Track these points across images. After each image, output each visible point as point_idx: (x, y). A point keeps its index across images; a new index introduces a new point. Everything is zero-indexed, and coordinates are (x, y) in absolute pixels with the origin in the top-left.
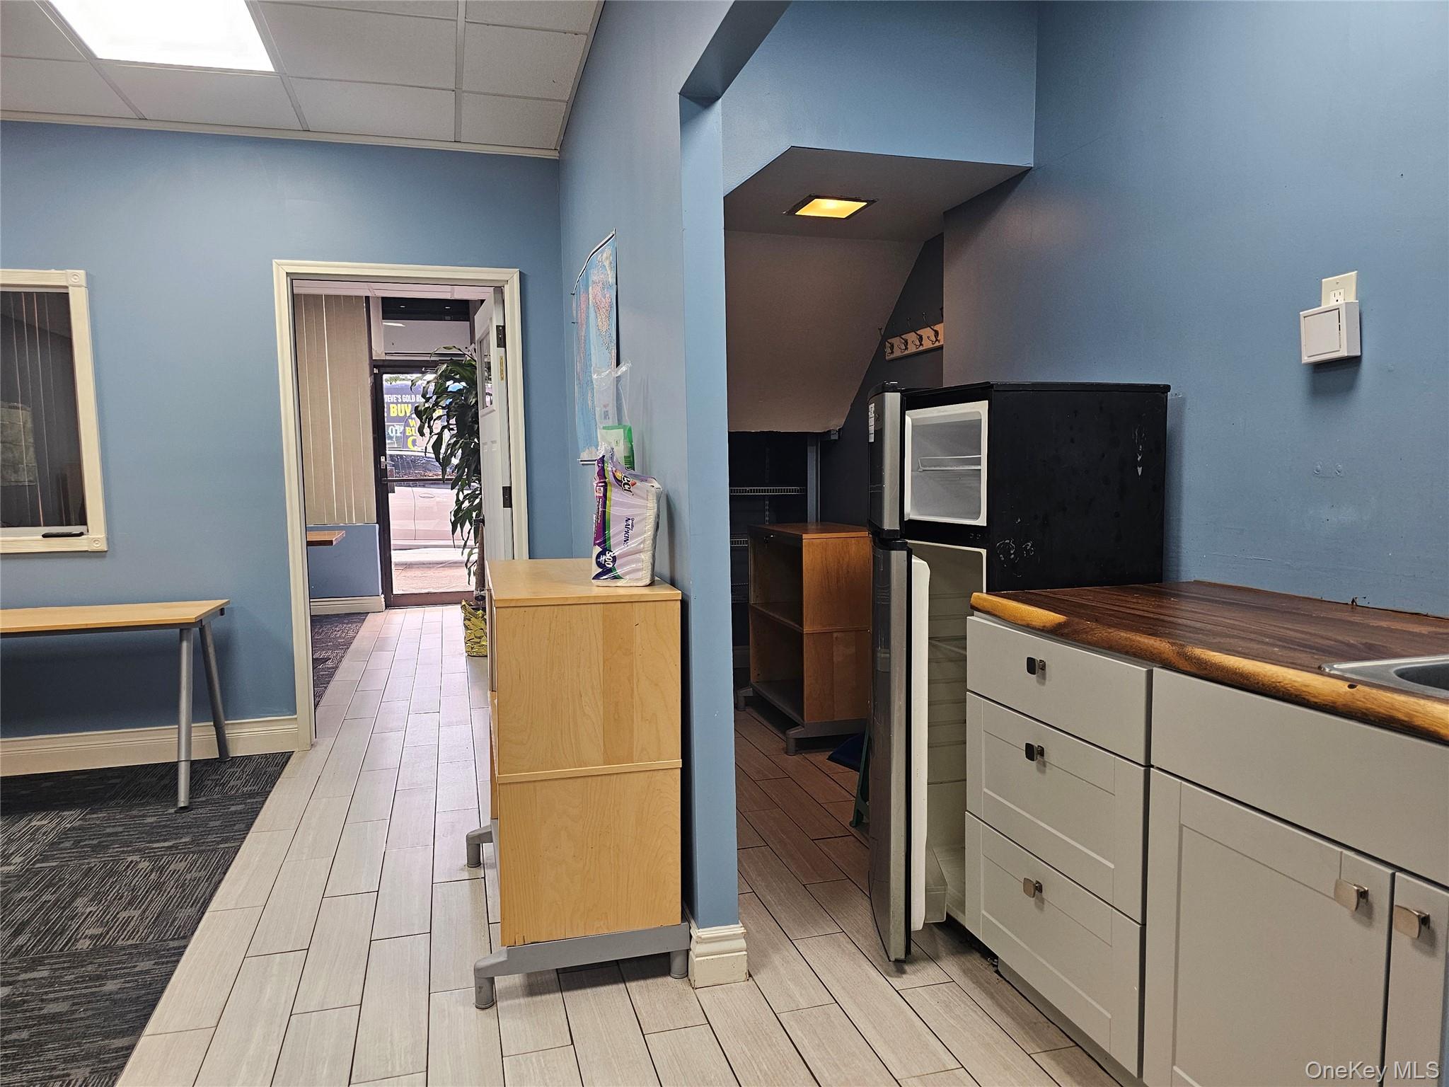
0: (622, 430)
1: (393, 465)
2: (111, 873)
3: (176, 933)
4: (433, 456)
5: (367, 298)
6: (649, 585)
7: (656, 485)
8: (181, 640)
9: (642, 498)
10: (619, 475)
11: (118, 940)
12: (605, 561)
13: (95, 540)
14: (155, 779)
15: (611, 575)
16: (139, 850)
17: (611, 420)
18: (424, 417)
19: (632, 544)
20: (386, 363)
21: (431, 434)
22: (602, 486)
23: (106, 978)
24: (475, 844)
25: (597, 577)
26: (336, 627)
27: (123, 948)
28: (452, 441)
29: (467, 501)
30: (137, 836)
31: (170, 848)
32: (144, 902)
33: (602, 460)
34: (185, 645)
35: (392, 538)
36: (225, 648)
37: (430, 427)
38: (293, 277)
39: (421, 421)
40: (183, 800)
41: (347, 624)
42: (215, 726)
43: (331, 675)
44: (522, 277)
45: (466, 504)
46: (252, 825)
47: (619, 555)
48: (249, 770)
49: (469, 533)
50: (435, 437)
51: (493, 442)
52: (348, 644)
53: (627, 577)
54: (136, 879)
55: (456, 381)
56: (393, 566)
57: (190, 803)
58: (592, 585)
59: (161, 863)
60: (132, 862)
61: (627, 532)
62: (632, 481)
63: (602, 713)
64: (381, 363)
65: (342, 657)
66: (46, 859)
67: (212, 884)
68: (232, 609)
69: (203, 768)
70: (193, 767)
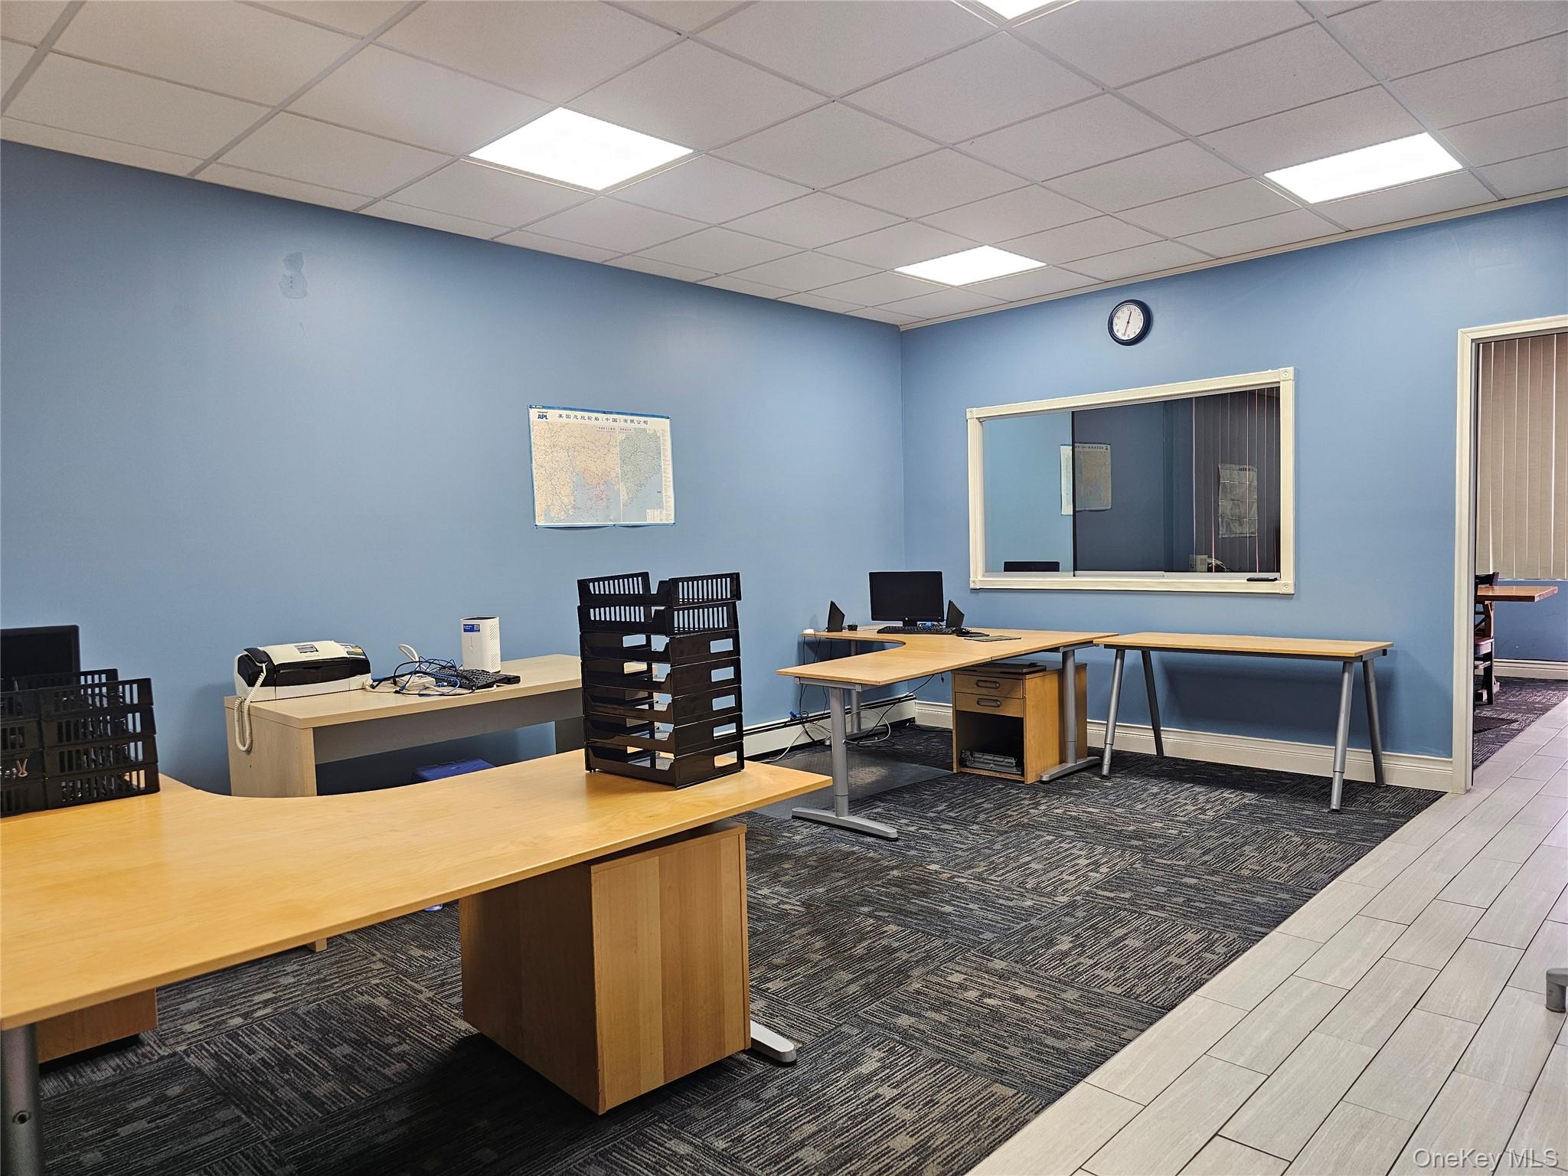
2: (1271, 838)
3: (1310, 884)
8: (1344, 672)
11: (1269, 876)
13: (1286, 585)
16: (1294, 829)
23: (1257, 894)
27: (1271, 882)
30: (1295, 820)
31: (1319, 834)
32: (1291, 861)
34: (1346, 675)
36: (1386, 685)
38: (1478, 342)
40: (1334, 805)
42: (1373, 753)
43: (1512, 737)
46: (1390, 835)
54: (1289, 846)
57: (1341, 808)
59: (1309, 841)
60: (1288, 835)
65: (1533, 721)
66: (1229, 818)
67: (1344, 865)
68: (1395, 652)
69: (1356, 787)
70: (1347, 785)
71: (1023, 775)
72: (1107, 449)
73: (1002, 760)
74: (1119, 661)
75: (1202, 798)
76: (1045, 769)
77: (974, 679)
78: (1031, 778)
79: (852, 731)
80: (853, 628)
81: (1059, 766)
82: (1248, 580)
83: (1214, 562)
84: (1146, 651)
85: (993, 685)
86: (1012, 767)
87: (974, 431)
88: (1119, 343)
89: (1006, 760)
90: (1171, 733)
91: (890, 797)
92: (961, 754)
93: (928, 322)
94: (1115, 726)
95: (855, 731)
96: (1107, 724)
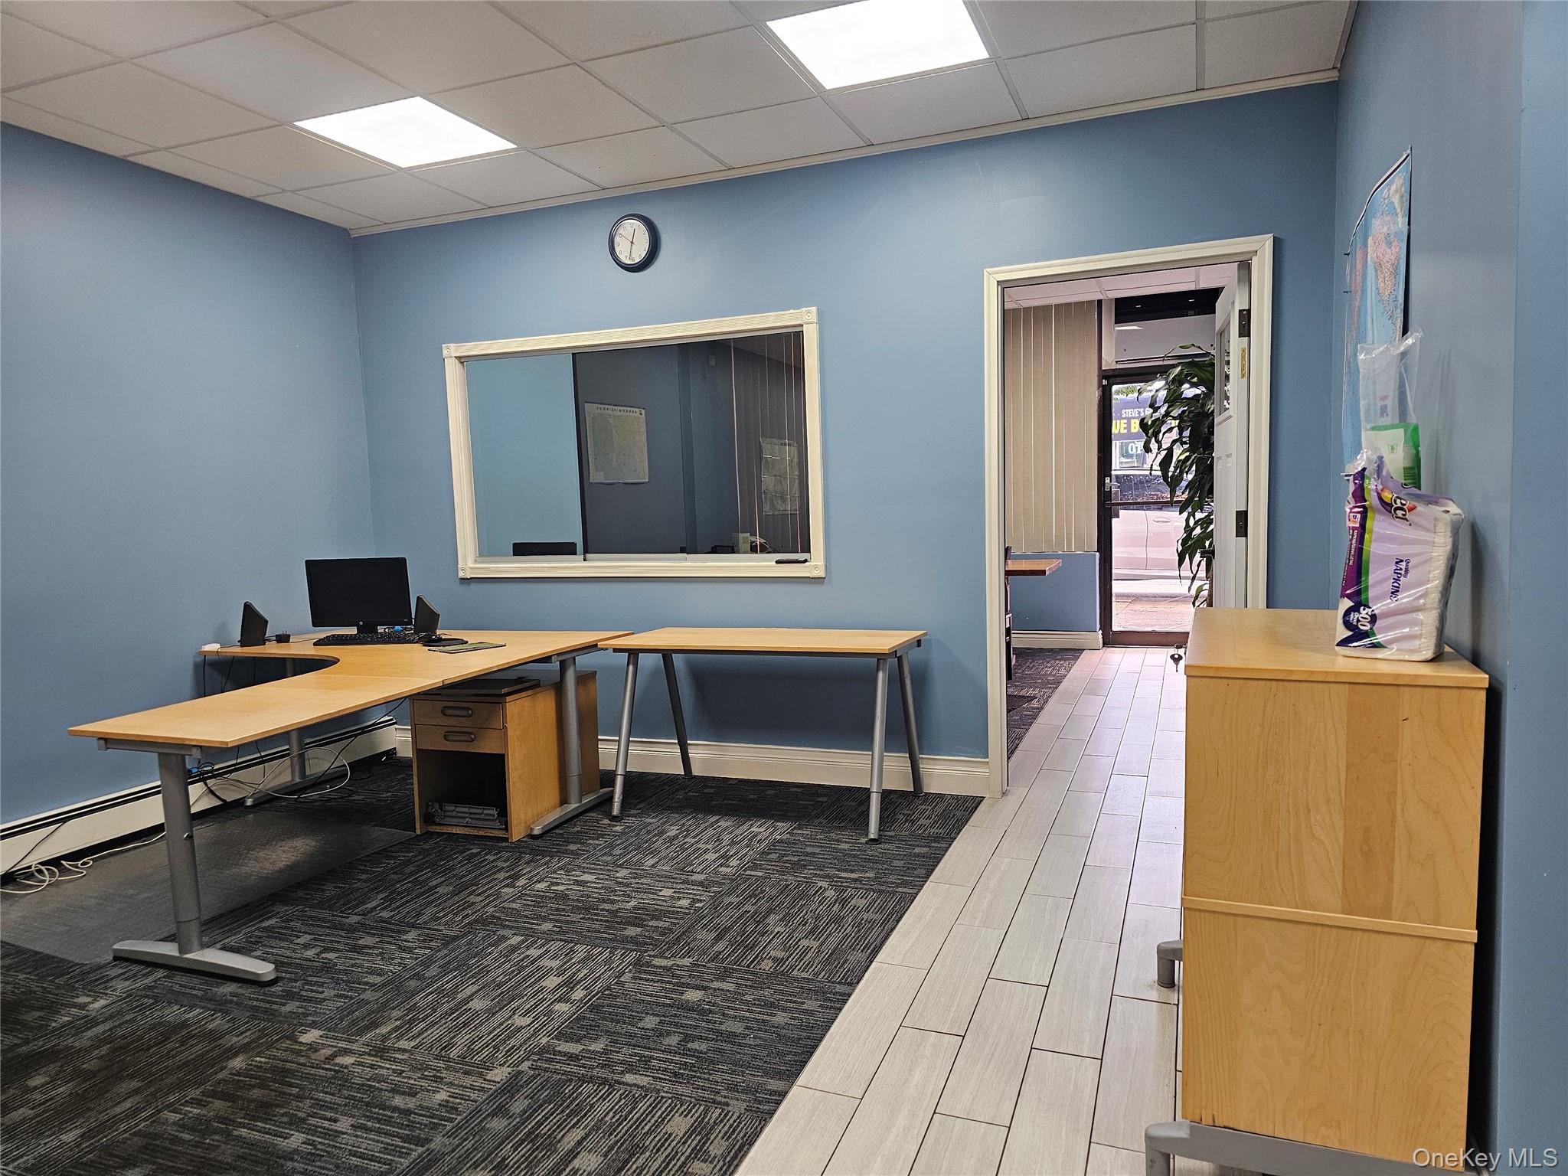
0: (1403, 430)
1: (1119, 487)
2: (803, 895)
3: (844, 976)
4: (1160, 473)
5: (1100, 302)
6: (1432, 660)
7: (1454, 509)
8: (877, 671)
9: (1428, 530)
10: (1387, 496)
11: (794, 969)
12: (1358, 621)
13: (816, 567)
14: (854, 804)
15: (1367, 641)
16: (828, 876)
17: (1390, 417)
18: (1151, 431)
19: (1405, 598)
20: (1116, 373)
21: (1159, 449)
22: (1358, 512)
23: (777, 1007)
24: (1168, 958)
25: (1344, 643)
26: (1048, 662)
27: (797, 979)
28: (1182, 457)
29: (1199, 527)
30: (830, 861)
31: (855, 880)
32: (823, 935)
33: (1361, 474)
34: (881, 674)
35: (1113, 565)
36: (922, 679)
37: (1159, 442)
38: (1004, 286)
39: (1147, 436)
40: (873, 831)
41: (1060, 660)
42: (910, 757)
43: (1035, 717)
44: (1277, 244)
45: (1198, 531)
46: (932, 872)
47: (1380, 614)
48: (939, 809)
49: (1199, 565)
50: (1164, 453)
51: (1229, 456)
52: (1057, 683)
53: (1395, 646)
54: (821, 907)
55: (1194, 385)
56: (1113, 599)
57: (879, 835)
58: (1337, 655)
59: (845, 895)
60: (821, 888)
61: (1397, 580)
62: (1408, 504)
63: (1341, 841)
64: (1111, 374)
65: (1050, 697)
66: (755, 867)
67: (885, 931)
68: (929, 641)
69: (895, 800)
70: (886, 795)
71: (506, 829)
72: (641, 414)
73: (480, 811)
74: (631, 668)
75: (726, 838)
76: (540, 816)
77: (439, 705)
78: (517, 833)
79: (293, 780)
80: (283, 639)
81: (559, 809)
82: (777, 562)
83: (759, 540)
84: (667, 654)
85: (465, 713)
86: (493, 820)
87: (454, 377)
88: (621, 266)
89: (486, 812)
90: (700, 747)
91: (301, 894)
92: (427, 808)
93: (384, 227)
94: (628, 742)
95: (298, 780)
96: (619, 741)
